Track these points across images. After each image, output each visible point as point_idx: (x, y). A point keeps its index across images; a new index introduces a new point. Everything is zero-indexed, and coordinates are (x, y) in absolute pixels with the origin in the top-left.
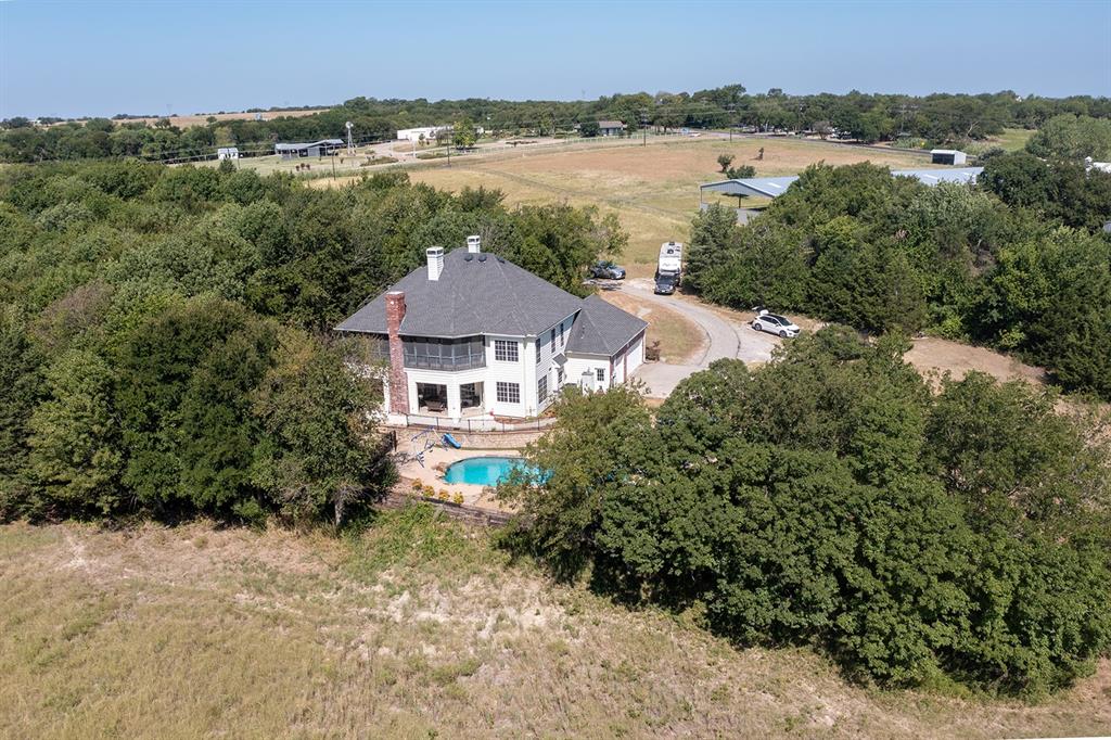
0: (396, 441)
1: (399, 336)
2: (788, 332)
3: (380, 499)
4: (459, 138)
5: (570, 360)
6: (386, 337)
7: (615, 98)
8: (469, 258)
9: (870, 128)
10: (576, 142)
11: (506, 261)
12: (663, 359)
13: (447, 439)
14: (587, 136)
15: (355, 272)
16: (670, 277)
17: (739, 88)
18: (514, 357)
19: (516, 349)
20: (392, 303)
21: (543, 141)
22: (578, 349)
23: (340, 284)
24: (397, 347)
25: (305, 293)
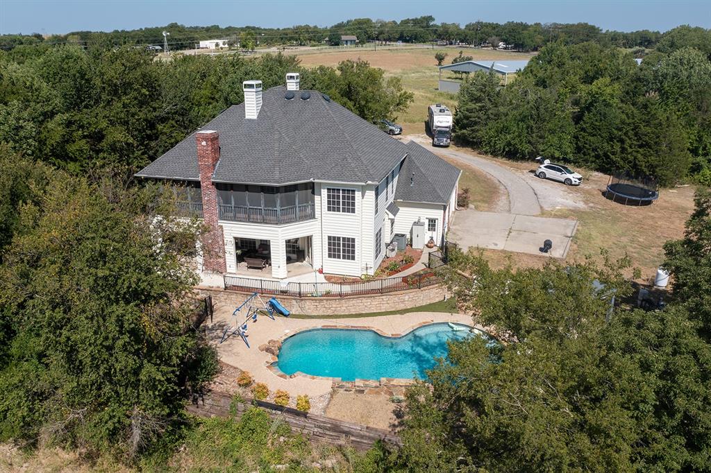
0: (212, 307)
1: (213, 183)
2: (573, 180)
3: (195, 400)
4: (244, 43)
5: (402, 209)
6: (197, 185)
7: (348, 22)
8: (290, 96)
9: (528, 41)
10: (326, 49)
11: (331, 100)
12: (471, 206)
13: (272, 305)
14: (333, 45)
15: (163, 120)
16: (446, 132)
17: (431, 18)
18: (350, 207)
19: (353, 198)
20: (204, 143)
21: (303, 48)
22: (408, 197)
23: (149, 132)
24: (210, 196)
25: (109, 139)
